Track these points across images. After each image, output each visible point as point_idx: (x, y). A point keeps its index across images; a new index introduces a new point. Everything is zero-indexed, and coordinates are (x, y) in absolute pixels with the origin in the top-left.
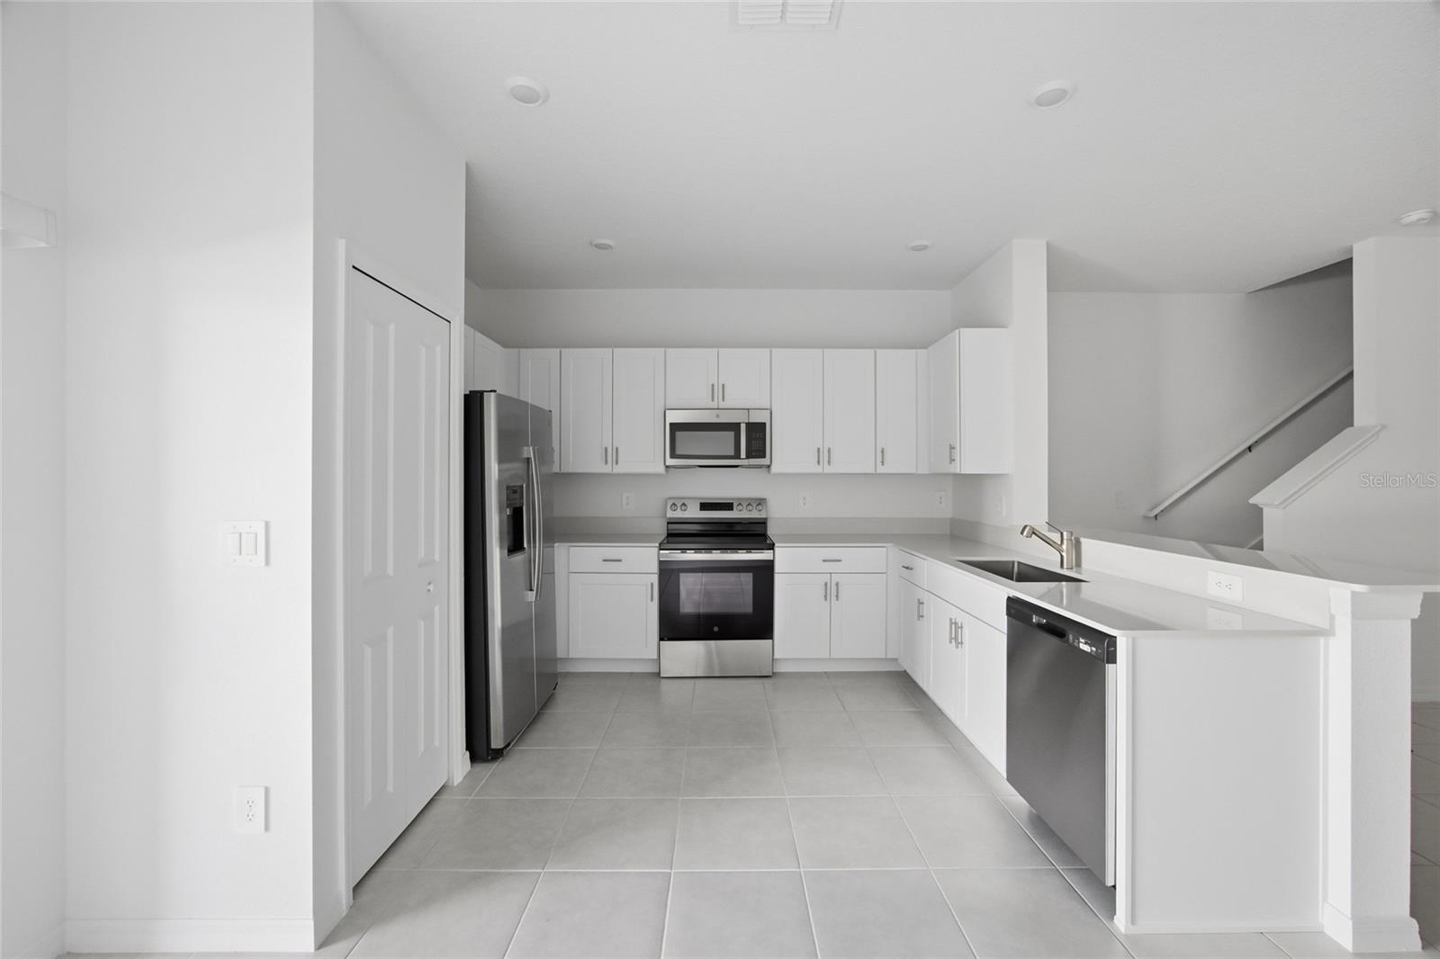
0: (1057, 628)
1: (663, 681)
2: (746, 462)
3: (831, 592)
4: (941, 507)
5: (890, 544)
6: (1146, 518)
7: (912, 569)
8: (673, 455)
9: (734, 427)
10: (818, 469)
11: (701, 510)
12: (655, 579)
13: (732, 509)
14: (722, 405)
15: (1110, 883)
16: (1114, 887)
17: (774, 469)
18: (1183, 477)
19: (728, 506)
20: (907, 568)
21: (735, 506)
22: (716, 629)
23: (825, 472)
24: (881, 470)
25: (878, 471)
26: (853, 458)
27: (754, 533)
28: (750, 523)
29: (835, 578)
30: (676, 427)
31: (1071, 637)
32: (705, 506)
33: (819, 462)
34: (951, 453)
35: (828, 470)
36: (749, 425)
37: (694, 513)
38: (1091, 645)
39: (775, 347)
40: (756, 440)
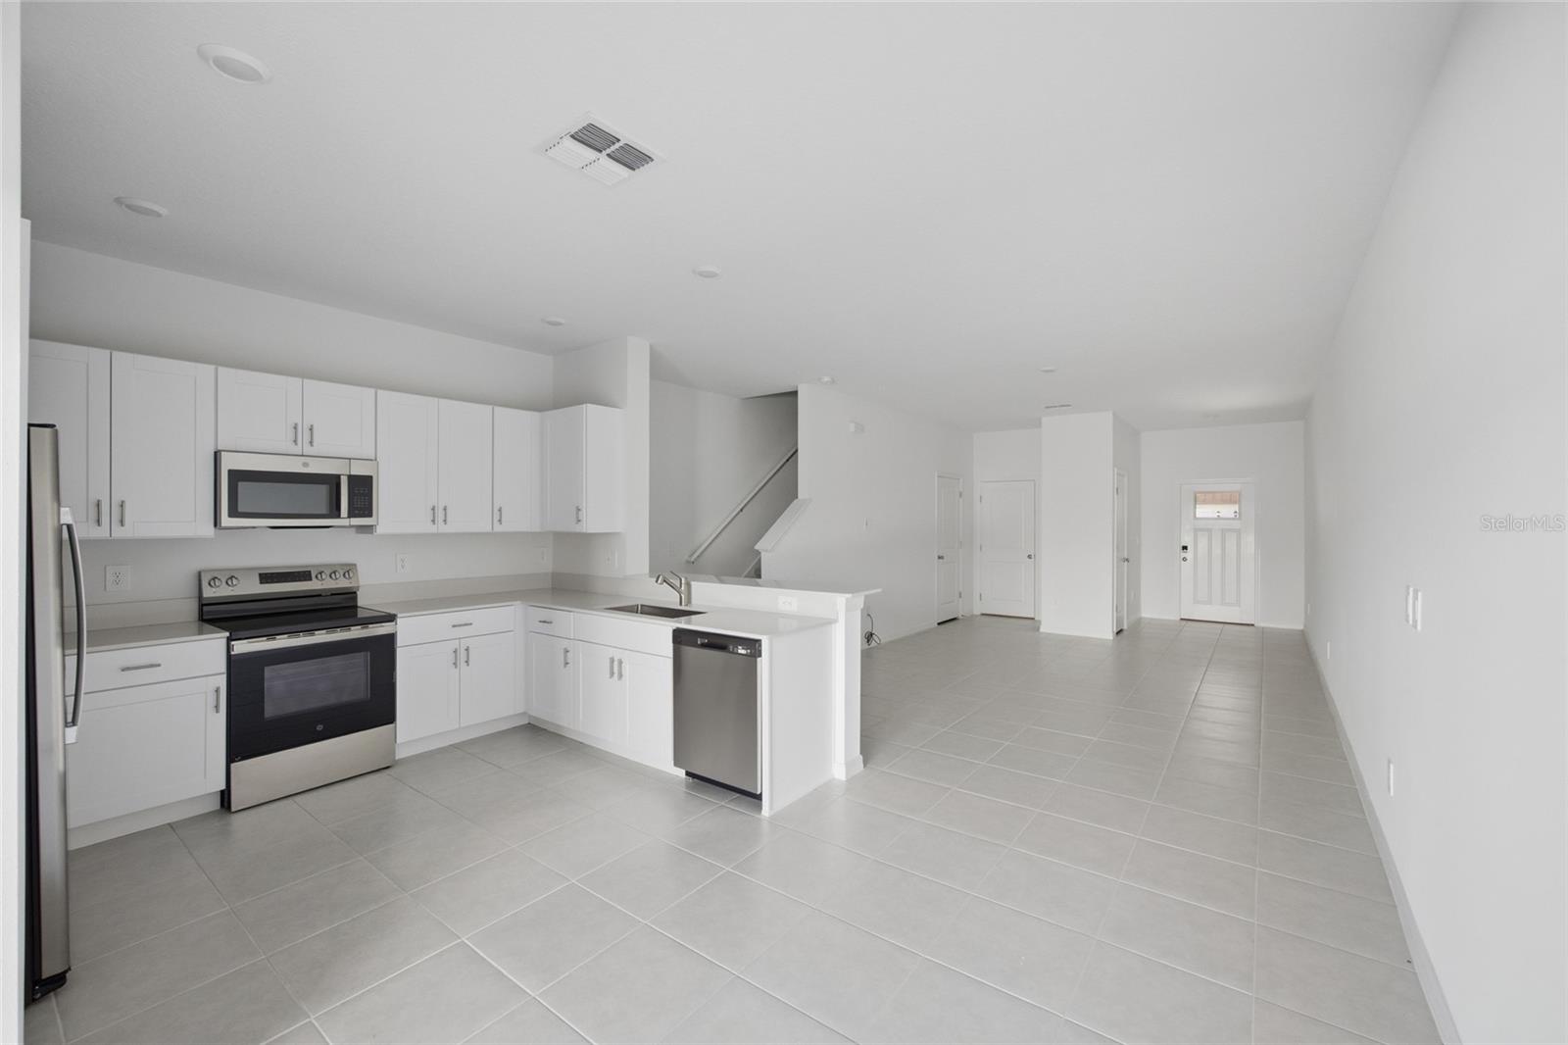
0: (718, 643)
1: (236, 815)
2: (345, 522)
3: (461, 657)
4: (544, 563)
5: (518, 602)
6: (688, 562)
7: (551, 623)
8: (234, 512)
9: (333, 481)
10: (433, 529)
11: (261, 583)
12: (222, 682)
13: (311, 579)
14: (308, 450)
15: (759, 792)
16: (761, 794)
17: (380, 530)
18: (707, 530)
19: (304, 575)
20: (544, 622)
21: (313, 576)
22: (320, 728)
23: (440, 531)
24: (498, 528)
25: (496, 530)
26: (470, 518)
27: (341, 607)
28: (332, 594)
29: (464, 643)
30: (236, 476)
31: (731, 647)
32: (266, 578)
33: (433, 521)
34: (577, 513)
35: (443, 529)
36: (351, 478)
37: (252, 587)
38: (746, 649)
39: (381, 388)
40: (362, 494)
